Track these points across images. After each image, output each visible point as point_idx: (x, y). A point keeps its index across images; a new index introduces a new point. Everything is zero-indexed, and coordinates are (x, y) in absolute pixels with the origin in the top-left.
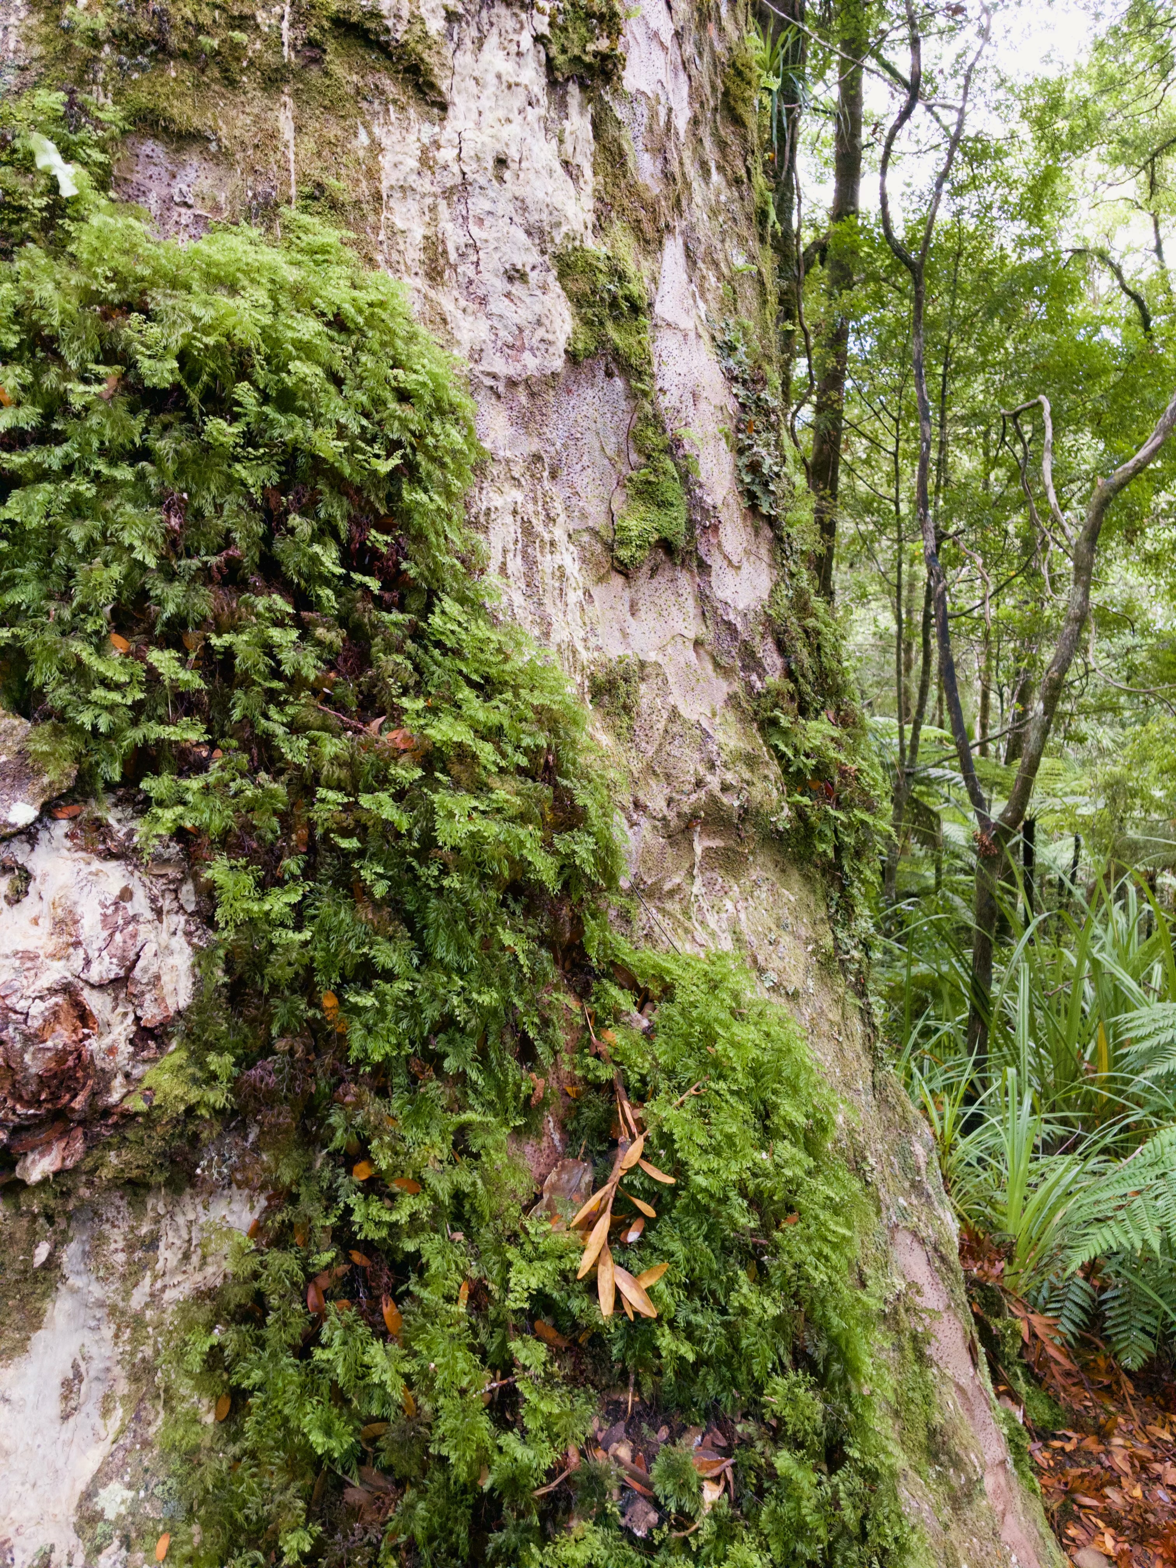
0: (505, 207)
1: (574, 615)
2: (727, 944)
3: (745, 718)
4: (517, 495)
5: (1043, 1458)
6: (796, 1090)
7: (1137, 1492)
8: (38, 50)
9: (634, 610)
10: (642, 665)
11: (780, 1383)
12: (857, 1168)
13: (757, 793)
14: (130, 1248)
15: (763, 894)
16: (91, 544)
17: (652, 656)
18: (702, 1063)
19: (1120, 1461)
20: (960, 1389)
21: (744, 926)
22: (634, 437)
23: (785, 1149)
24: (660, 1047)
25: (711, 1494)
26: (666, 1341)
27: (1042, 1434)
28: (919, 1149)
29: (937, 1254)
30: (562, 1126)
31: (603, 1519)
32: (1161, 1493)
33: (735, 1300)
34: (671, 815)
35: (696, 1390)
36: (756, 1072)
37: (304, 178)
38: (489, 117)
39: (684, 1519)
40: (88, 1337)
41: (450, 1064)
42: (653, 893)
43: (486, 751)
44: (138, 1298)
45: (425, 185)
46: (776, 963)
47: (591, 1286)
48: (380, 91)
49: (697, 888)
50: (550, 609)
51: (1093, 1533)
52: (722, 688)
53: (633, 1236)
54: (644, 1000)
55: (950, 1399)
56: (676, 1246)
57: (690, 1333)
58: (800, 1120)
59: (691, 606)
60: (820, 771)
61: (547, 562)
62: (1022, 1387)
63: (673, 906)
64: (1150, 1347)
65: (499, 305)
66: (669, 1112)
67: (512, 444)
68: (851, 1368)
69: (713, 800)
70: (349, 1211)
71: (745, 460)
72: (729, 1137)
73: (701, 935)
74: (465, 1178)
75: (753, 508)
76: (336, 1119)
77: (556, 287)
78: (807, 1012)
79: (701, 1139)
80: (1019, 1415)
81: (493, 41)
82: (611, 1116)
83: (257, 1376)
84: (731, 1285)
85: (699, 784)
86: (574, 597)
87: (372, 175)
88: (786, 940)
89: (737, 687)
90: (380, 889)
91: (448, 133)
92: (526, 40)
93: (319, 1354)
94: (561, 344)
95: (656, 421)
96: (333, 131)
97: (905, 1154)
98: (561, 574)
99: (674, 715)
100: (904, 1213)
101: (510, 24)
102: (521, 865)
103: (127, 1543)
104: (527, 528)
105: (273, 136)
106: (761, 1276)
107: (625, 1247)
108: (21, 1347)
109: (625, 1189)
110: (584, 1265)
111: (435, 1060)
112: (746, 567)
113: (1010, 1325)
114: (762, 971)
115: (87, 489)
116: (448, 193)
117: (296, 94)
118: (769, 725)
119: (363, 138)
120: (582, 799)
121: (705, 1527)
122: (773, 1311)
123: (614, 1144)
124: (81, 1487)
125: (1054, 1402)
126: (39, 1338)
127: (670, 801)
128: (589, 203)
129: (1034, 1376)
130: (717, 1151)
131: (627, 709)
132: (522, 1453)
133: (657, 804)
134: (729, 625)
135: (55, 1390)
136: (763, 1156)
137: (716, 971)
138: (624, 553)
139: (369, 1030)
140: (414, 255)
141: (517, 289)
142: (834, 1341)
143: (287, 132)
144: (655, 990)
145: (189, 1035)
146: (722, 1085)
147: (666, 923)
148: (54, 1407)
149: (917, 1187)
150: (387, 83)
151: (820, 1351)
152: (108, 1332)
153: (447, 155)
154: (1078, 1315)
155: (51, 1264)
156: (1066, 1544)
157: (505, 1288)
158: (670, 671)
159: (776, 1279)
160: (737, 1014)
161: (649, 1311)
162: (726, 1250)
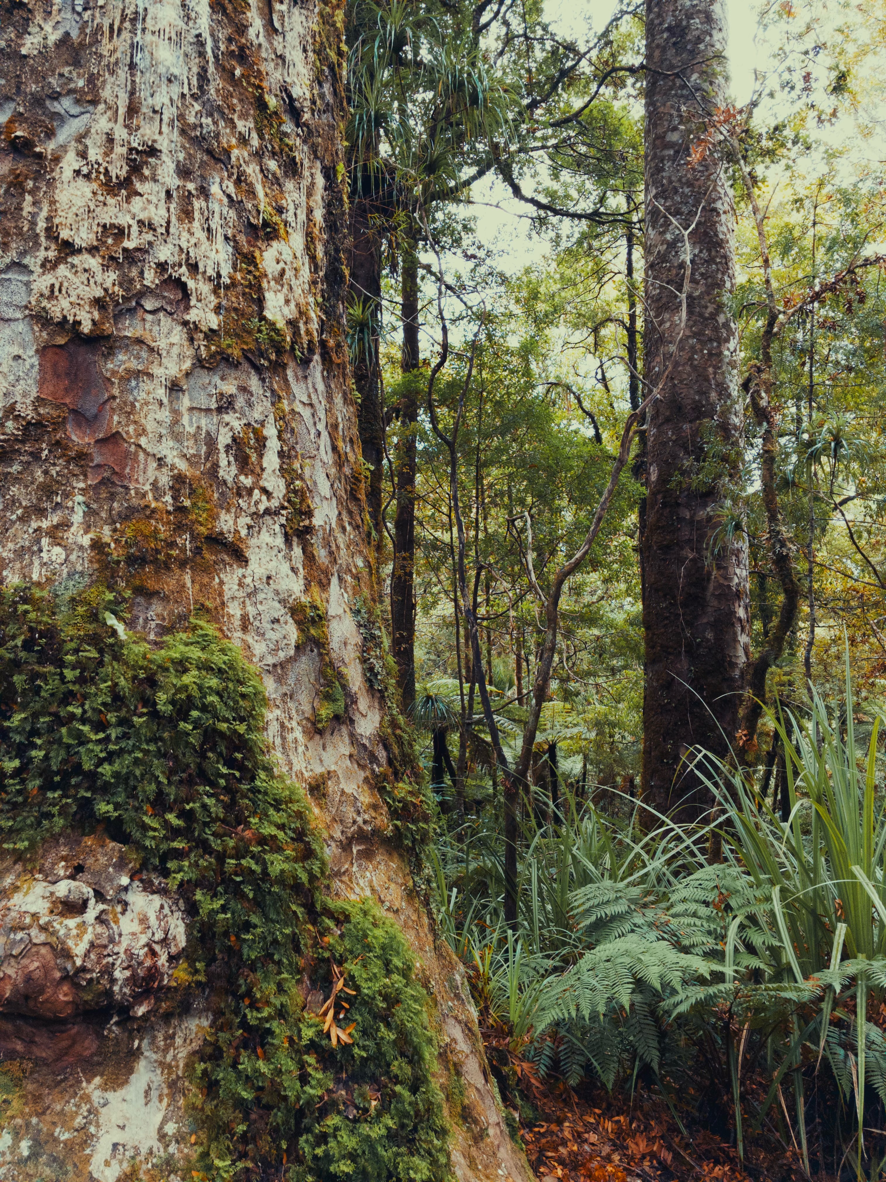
0: (271, 595)
1: (301, 757)
2: (368, 893)
3: (371, 787)
4: (278, 712)
5: (529, 1137)
6: (398, 953)
7: (575, 1148)
8: (96, 566)
9: (324, 748)
10: (329, 772)
11: (396, 1063)
12: (426, 985)
13: (378, 822)
14: (165, 1039)
15: (382, 867)
16: (142, 775)
17: (333, 768)
18: (363, 947)
19: (567, 1134)
20: (477, 1089)
21: (375, 883)
22: (321, 673)
23: (395, 977)
24: (347, 944)
25: (374, 1103)
26: (356, 1050)
27: (528, 1125)
28: (458, 977)
29: (467, 1027)
30: (310, 978)
31: (339, 1113)
32: (586, 1147)
33: (380, 1035)
34: (343, 838)
35: (367, 1070)
36: (383, 948)
37: (196, 602)
38: (264, 561)
39: (366, 1110)
40: (151, 1075)
41: (276, 957)
42: (338, 874)
43: (281, 835)
44: (169, 1058)
45: (240, 594)
46: (389, 898)
47: (328, 1036)
48: (223, 560)
49: (355, 868)
50: (292, 757)
51: (553, 1169)
52: (362, 775)
53: (342, 1016)
54: (338, 923)
55: (473, 1095)
56: (358, 1018)
57: (364, 1048)
58: (400, 965)
59: (347, 740)
60: (405, 807)
61: (290, 737)
62: (519, 1101)
63: (345, 878)
64: (582, 1073)
65: (270, 634)
66: (353, 967)
67: (276, 691)
68: (421, 1058)
69: (360, 828)
70: (245, 1015)
71: (366, 666)
72: (375, 974)
73: (357, 890)
74: (284, 999)
75: (371, 686)
76: (241, 981)
77: (291, 621)
78: (403, 917)
79: (365, 976)
80: (516, 1115)
81: (264, 529)
82: (329, 972)
83: (221, 1075)
84: (378, 1030)
85: (355, 822)
86: (301, 749)
87: (221, 594)
88: (393, 886)
89: (368, 773)
90: (251, 895)
91: (249, 571)
92: (277, 528)
93: (240, 1067)
94: (293, 643)
95: (331, 664)
96: (206, 580)
97: (451, 980)
98: (296, 741)
99: (343, 792)
100: (451, 1009)
101: (271, 522)
102: (296, 878)
103: (177, 1142)
104: (282, 725)
105: (184, 586)
106: (388, 1025)
107: (339, 1020)
108: (126, 1082)
109: (338, 999)
110: (326, 1027)
111: (270, 956)
112: (370, 714)
113: (512, 1069)
114: (383, 902)
115: (140, 755)
116: (249, 595)
117: (191, 568)
118: (382, 790)
119: (217, 580)
120: (314, 846)
121: (373, 1112)
122: (393, 1037)
123: (331, 983)
124: (157, 1127)
125: (535, 1108)
126: (133, 1077)
127: (342, 832)
128: (302, 582)
129: (525, 1097)
130: (370, 980)
131: (324, 795)
132: (312, 1092)
133: (338, 835)
134: (364, 745)
135: (143, 1095)
136: (387, 980)
137: (366, 907)
138: (320, 726)
139: (250, 947)
140: (237, 623)
141: (276, 626)
142: (415, 1048)
143: (189, 584)
144: (342, 918)
145: (187, 958)
146: (371, 954)
147: (343, 886)
148: (143, 1101)
149: (457, 996)
150: (226, 558)
151: (410, 1052)
152: (159, 1071)
153: (248, 580)
154: (548, 1061)
155: (139, 1047)
156: (538, 1175)
157: (300, 1038)
158: (340, 773)
159: (393, 1025)
160: (375, 925)
161: (349, 1041)
162: (375, 1018)
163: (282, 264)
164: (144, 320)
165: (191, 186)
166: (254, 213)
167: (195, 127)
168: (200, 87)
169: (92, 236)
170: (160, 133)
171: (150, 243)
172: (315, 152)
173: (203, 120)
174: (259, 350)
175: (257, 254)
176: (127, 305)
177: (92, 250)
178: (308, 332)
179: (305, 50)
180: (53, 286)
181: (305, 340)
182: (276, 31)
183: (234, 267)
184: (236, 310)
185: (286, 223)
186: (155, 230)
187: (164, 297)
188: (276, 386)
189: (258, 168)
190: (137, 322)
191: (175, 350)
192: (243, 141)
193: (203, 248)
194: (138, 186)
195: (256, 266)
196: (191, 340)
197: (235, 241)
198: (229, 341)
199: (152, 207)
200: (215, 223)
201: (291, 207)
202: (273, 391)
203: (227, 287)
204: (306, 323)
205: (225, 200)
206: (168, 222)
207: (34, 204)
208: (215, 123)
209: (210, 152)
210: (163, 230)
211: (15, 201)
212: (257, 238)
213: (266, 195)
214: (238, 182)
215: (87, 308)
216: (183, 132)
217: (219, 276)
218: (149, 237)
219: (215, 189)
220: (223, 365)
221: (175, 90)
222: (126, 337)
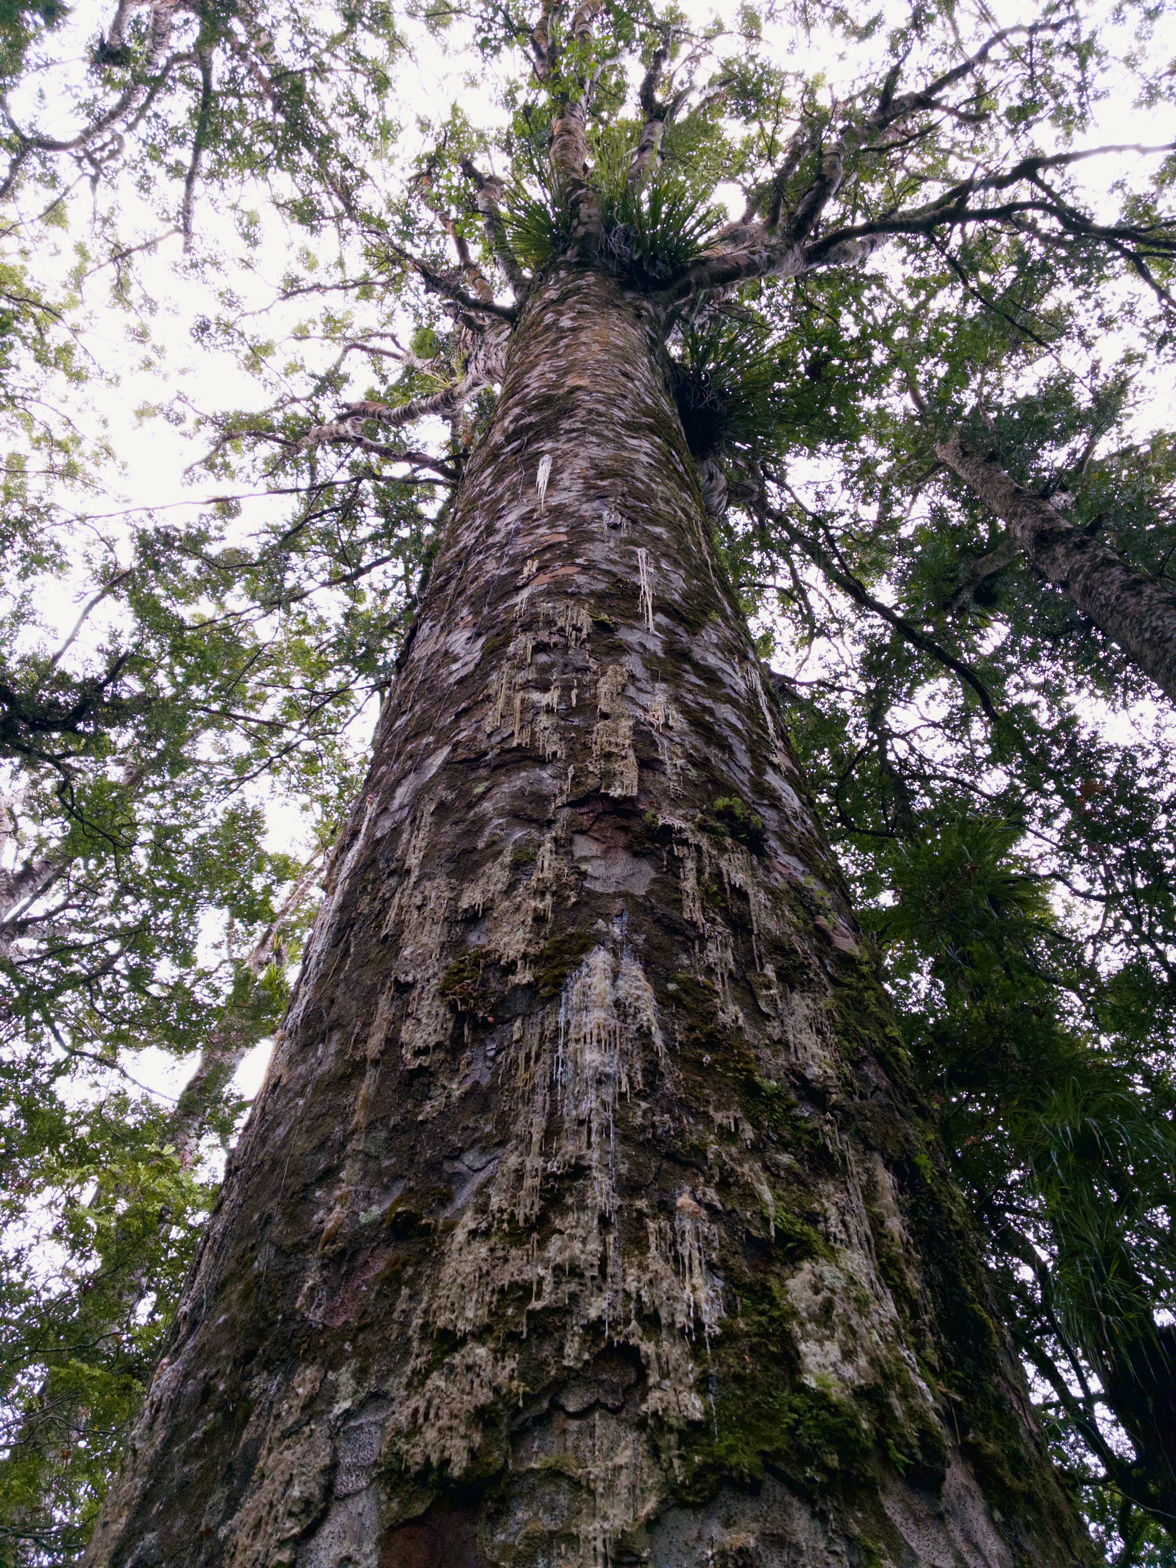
163: (826, 1293)
164: (564, 1432)
165: (641, 1204)
166: (757, 1222)
167: (643, 1129)
168: (649, 1083)
169: (483, 1312)
170: (589, 1145)
171: (573, 1297)
172: (864, 1140)
173: (656, 1118)
174: (799, 1449)
175: (773, 1283)
176: (534, 1411)
177: (481, 1334)
178: (913, 1414)
179: (819, 1032)
180: (416, 1410)
181: (911, 1430)
182: (767, 1017)
183: (730, 1308)
184: (738, 1378)
185: (827, 1236)
186: (582, 1276)
187: (601, 1383)
188: (856, 1530)
189: (758, 1166)
190: (553, 1440)
191: (624, 1480)
192: (728, 1136)
193: (665, 1285)
194: (558, 1223)
195: (773, 1302)
196: (655, 1452)
197: (727, 1268)
198: (730, 1441)
199: (577, 1245)
200: (688, 1248)
201: (833, 1212)
202: (850, 1540)
203: (717, 1342)
204: (904, 1396)
205: (704, 1213)
206: (604, 1260)
207: (411, 1297)
208: (674, 1119)
209: (672, 1157)
210: (595, 1272)
211: (387, 1302)
212: (771, 1260)
213: (779, 1198)
214: (723, 1187)
215: (462, 1430)
216: (625, 1139)
217: (699, 1325)
218: (573, 1287)
219: (684, 1200)
220: (725, 1494)
221: (608, 1093)
222: (532, 1471)
